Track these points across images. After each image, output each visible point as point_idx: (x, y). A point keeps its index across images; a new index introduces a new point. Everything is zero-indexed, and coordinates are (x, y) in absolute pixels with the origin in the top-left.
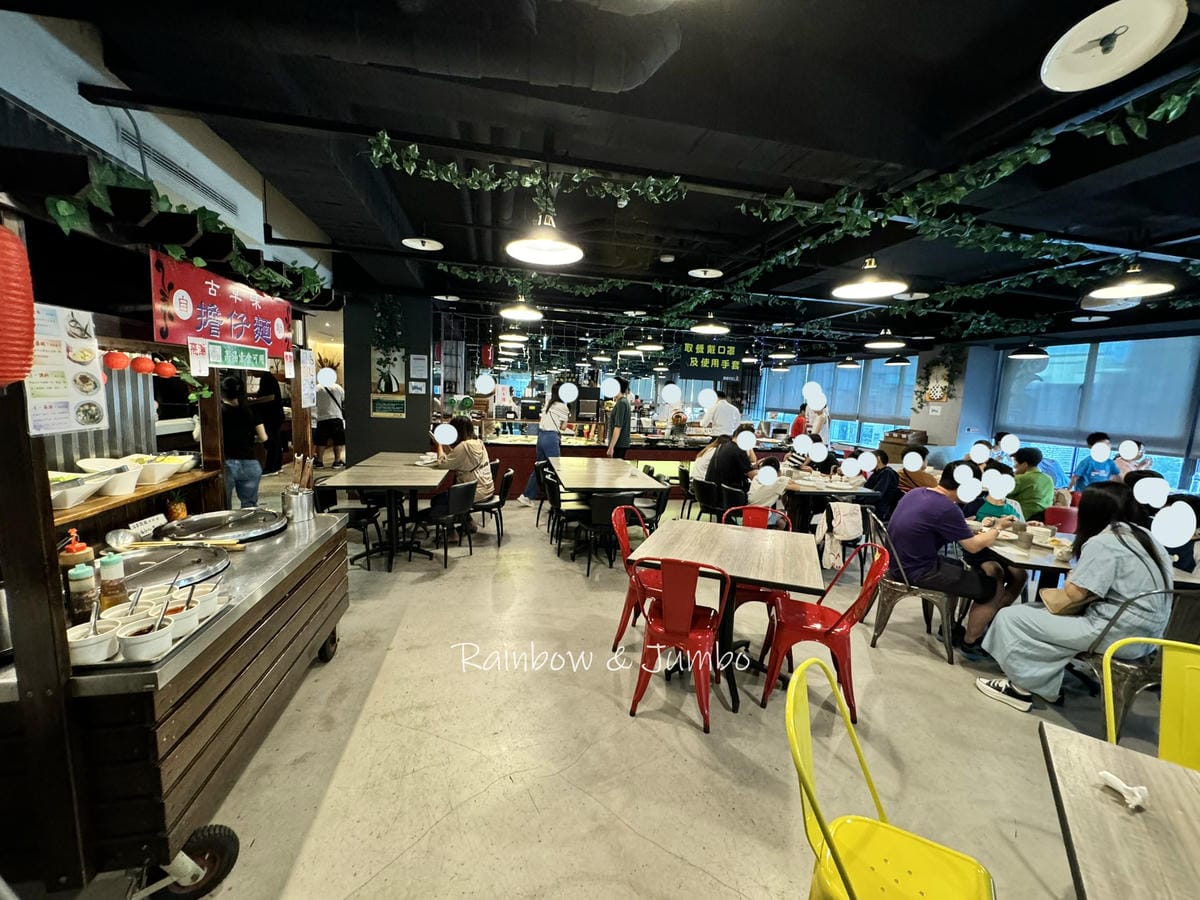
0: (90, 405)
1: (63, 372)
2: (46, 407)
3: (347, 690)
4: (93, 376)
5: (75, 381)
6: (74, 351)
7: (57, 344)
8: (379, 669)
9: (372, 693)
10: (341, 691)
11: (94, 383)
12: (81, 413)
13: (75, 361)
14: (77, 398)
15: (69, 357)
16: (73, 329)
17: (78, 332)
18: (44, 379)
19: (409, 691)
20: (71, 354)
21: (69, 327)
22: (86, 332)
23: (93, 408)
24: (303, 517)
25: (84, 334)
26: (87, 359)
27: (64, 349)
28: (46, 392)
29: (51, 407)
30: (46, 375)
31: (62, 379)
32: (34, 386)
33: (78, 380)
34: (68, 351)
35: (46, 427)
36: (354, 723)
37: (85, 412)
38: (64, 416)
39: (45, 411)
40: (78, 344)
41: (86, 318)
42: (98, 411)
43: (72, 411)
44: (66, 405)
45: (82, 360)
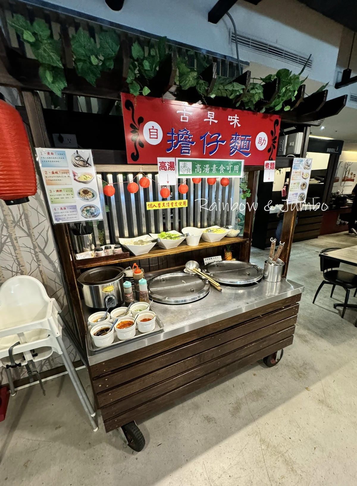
0: (90, 207)
1: (72, 188)
2: (61, 209)
3: (261, 396)
4: (92, 190)
5: (79, 193)
6: (79, 175)
7: (67, 172)
8: (290, 398)
9: (271, 414)
10: (258, 394)
11: (93, 194)
12: (85, 212)
13: (80, 182)
14: (80, 203)
15: (75, 179)
16: (78, 162)
17: (81, 163)
18: (59, 193)
19: (293, 438)
20: (77, 178)
21: (74, 160)
22: (87, 163)
23: (93, 209)
24: (273, 278)
25: (86, 164)
26: (88, 180)
27: (71, 175)
28: (60, 200)
29: (65, 209)
30: (60, 191)
31: (70, 193)
32: (53, 197)
33: (81, 193)
34: (75, 176)
35: (62, 219)
36: (246, 425)
37: (87, 211)
38: (75, 213)
39: (62, 211)
40: (81, 171)
41: (87, 153)
42: (97, 209)
43: (79, 211)
44: (74, 207)
45: (85, 181)
